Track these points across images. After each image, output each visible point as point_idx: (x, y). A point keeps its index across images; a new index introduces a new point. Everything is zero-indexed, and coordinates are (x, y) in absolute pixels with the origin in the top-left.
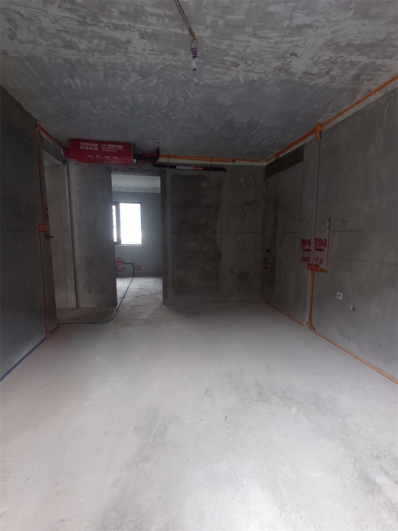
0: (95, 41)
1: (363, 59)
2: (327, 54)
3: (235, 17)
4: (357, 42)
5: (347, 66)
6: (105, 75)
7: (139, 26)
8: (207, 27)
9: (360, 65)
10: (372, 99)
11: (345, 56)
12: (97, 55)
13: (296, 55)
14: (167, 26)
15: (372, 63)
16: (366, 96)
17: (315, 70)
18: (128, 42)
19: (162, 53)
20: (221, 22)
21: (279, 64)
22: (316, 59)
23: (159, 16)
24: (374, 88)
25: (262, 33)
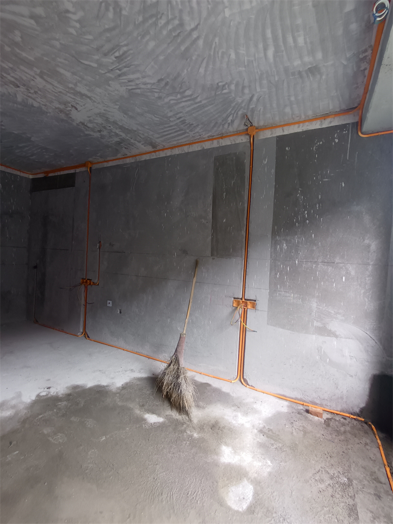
1: (123, 135)
2: (100, 120)
4: (121, 124)
5: (113, 134)
9: (121, 137)
10: (128, 161)
13: (77, 109)
15: (128, 139)
16: (123, 157)
17: (90, 125)
21: (62, 107)
22: (91, 118)
24: (129, 154)
25: (49, 79)
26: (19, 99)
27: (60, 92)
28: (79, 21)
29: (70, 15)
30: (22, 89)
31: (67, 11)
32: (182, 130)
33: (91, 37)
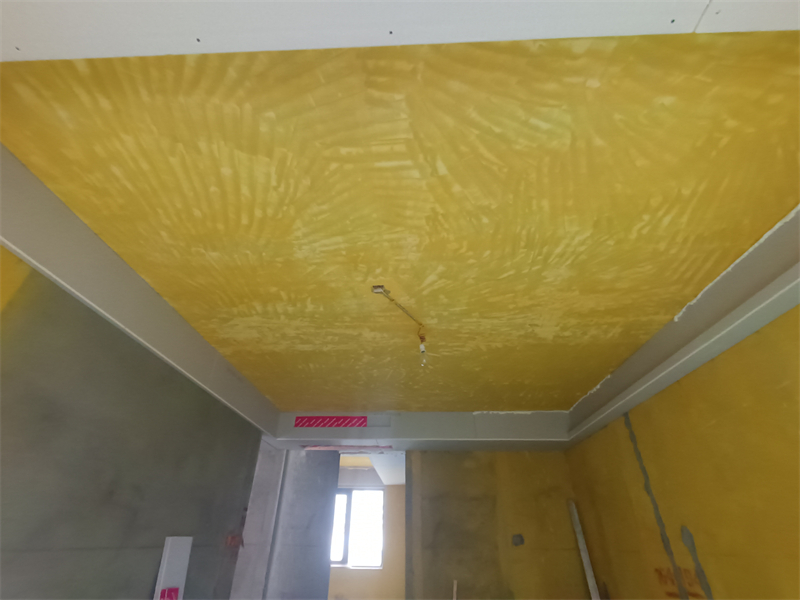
1: (621, 319)
2: (573, 321)
3: (457, 309)
4: (602, 309)
5: (605, 326)
6: (338, 359)
7: (369, 324)
8: (433, 318)
9: (620, 324)
11: (595, 320)
12: (330, 346)
13: (537, 325)
14: (395, 322)
15: (634, 320)
17: (568, 334)
18: (360, 335)
19: (392, 338)
20: (445, 314)
21: (522, 332)
22: (562, 325)
23: (386, 316)
25: (491, 315)
26: (484, 349)
27: (509, 319)
28: (469, 250)
29: (460, 251)
30: (479, 338)
31: (456, 251)
32: (713, 251)
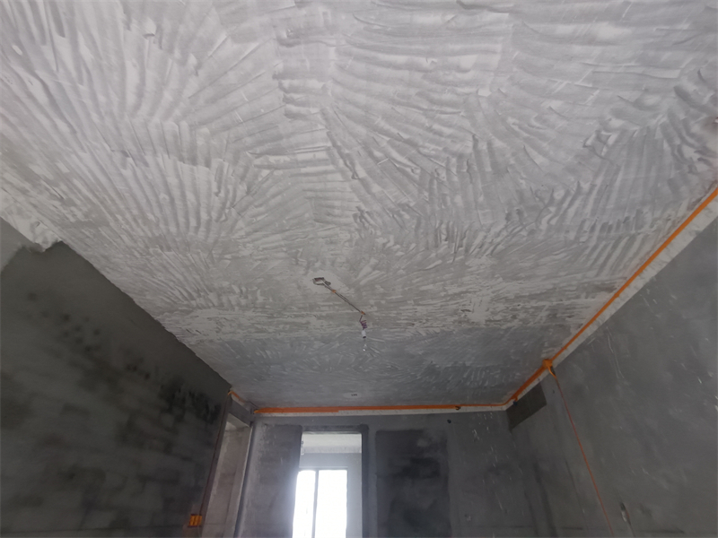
0: (281, 326)
1: (547, 304)
2: (501, 306)
4: (527, 294)
5: (532, 310)
6: (292, 346)
7: (315, 313)
9: (545, 308)
10: (589, 331)
11: (522, 304)
12: (283, 334)
13: (469, 311)
14: (338, 310)
16: (579, 330)
18: (308, 323)
19: (338, 326)
20: (383, 302)
23: (329, 306)
24: (584, 322)
25: (424, 302)
26: (424, 334)
27: (442, 306)
28: (396, 243)
29: (389, 245)
30: (417, 324)
31: (384, 245)
32: (620, 238)
33: (413, 245)
